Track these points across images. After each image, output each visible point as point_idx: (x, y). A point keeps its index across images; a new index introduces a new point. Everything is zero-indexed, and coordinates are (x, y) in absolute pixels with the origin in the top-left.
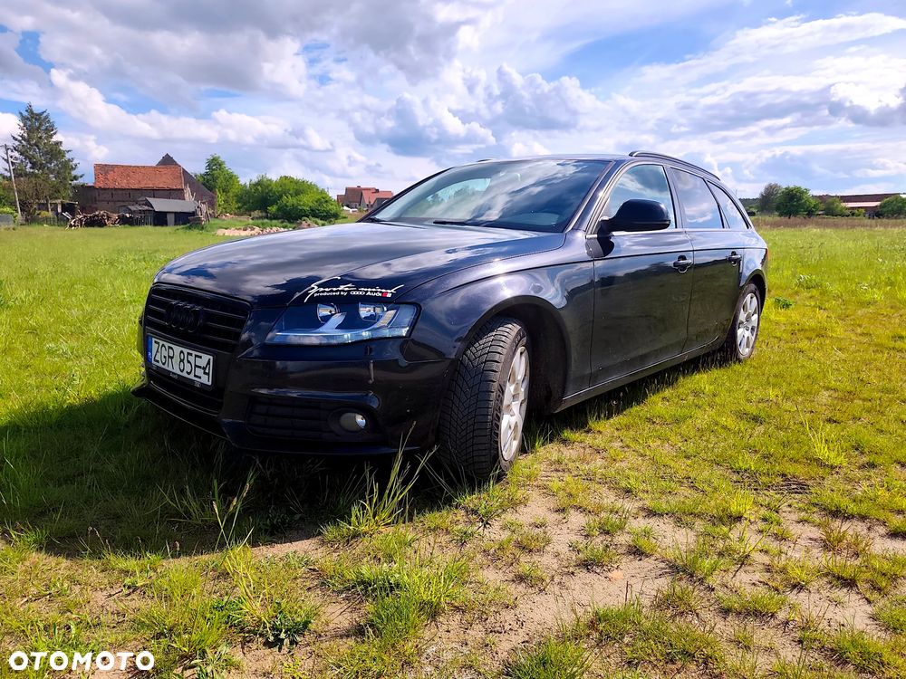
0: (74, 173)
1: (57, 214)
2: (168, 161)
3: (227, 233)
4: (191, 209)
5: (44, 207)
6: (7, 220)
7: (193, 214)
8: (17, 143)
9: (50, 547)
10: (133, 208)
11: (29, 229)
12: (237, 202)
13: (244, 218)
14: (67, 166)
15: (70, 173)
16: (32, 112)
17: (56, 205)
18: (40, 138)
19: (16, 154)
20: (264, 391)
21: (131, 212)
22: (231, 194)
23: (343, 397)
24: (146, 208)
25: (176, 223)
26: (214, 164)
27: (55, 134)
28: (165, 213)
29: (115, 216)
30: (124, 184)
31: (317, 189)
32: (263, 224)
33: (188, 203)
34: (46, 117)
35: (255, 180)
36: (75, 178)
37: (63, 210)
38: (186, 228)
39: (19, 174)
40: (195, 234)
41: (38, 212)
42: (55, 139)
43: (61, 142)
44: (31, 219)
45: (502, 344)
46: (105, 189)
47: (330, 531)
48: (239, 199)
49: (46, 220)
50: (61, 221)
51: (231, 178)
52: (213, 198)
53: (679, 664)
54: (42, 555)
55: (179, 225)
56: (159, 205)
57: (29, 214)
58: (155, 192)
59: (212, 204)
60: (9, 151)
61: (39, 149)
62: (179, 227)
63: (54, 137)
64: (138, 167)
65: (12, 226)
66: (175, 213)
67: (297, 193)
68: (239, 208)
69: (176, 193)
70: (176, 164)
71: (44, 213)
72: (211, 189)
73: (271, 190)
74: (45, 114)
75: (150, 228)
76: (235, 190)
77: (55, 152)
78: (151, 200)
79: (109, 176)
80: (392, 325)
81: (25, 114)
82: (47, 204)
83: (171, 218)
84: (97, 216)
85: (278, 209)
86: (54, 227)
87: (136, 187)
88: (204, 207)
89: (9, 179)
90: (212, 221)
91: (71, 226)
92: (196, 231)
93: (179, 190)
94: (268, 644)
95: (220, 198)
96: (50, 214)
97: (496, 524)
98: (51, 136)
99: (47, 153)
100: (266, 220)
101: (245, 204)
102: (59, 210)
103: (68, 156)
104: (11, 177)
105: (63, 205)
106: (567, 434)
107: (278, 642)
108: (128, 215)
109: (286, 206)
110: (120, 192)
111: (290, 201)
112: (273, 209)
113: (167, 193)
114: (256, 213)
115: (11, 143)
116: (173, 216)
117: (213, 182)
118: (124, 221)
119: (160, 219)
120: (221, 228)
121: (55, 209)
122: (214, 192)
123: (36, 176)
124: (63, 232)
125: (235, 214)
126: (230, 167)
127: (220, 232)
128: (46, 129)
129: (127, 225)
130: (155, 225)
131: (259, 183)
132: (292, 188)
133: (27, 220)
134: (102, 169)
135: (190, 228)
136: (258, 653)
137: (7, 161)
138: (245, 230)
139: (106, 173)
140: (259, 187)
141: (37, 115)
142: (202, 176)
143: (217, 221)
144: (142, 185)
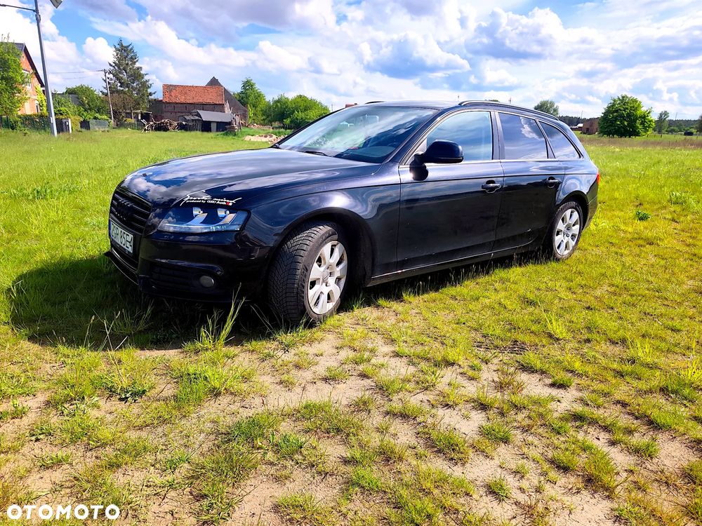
0: (149, 91)
1: (138, 120)
2: (214, 82)
3: (253, 139)
4: (228, 120)
5: (129, 115)
6: (105, 125)
7: (230, 123)
8: (112, 68)
9: (32, 339)
10: (188, 118)
11: (118, 131)
12: (263, 115)
13: (266, 128)
14: (145, 85)
15: (146, 91)
16: (122, 45)
17: (137, 114)
18: (127, 64)
19: (111, 76)
20: (164, 261)
21: (185, 120)
22: (259, 109)
23: (203, 267)
24: (197, 118)
25: (218, 130)
26: (248, 85)
27: (137, 61)
28: (209, 123)
29: (175, 124)
30: (182, 99)
31: (322, 106)
32: (279, 133)
33: (227, 115)
34: (132, 49)
35: (276, 98)
36: (150, 94)
37: (142, 119)
38: (224, 135)
39: (113, 90)
40: (230, 139)
41: (125, 119)
42: (137, 65)
43: (141, 68)
44: (120, 124)
45: (310, 239)
46: (169, 103)
47: (188, 346)
48: (264, 113)
49: (130, 125)
50: (140, 126)
51: (259, 96)
52: (245, 111)
53: (332, 434)
54: (27, 342)
55: (220, 131)
56: (206, 116)
57: (119, 120)
58: (204, 106)
59: (244, 116)
60: (107, 74)
61: (126, 72)
62: (219, 133)
63: (137, 63)
64: (192, 87)
65: (106, 129)
66: (217, 122)
67: (306, 109)
68: (264, 120)
69: (218, 107)
70: (220, 85)
71: (129, 120)
72: (244, 104)
73: (287, 107)
74: (130, 47)
75: (199, 133)
76: (261, 106)
77: (137, 75)
78: (201, 112)
79: (172, 94)
80: (232, 223)
81: (118, 47)
82: (131, 113)
83: (214, 126)
84: (163, 123)
85: (291, 122)
86: (135, 131)
87: (191, 102)
88: (238, 119)
89: (107, 95)
90: (243, 129)
91: (145, 130)
92: (231, 137)
93: (221, 104)
94: (121, 399)
95: (251, 112)
96: (133, 121)
97: (293, 351)
98: (135, 63)
99: (131, 76)
100: (282, 130)
101: (268, 117)
102: (140, 118)
103: (146, 78)
104: (107, 93)
105: (142, 114)
106: (381, 302)
107: (125, 399)
108: (184, 123)
109: (297, 119)
110: (180, 105)
111: (299, 115)
112: (287, 121)
113: (212, 106)
114: (276, 124)
115: (108, 68)
116: (215, 124)
117: (245, 99)
118: (183, 128)
119: (206, 127)
120: (249, 135)
121: (136, 117)
122: (247, 107)
123: (125, 93)
124: (140, 134)
125: (261, 124)
126: (259, 87)
127: (248, 138)
128: (131, 58)
129: (183, 131)
130: (203, 131)
131: (278, 101)
132: (302, 104)
133: (117, 125)
134: (169, 88)
135: (226, 134)
136: (113, 403)
137: (105, 81)
138: (266, 137)
139: (171, 91)
140: (279, 104)
141: (125, 47)
142: (239, 94)
143: (246, 129)
144: (195, 101)
